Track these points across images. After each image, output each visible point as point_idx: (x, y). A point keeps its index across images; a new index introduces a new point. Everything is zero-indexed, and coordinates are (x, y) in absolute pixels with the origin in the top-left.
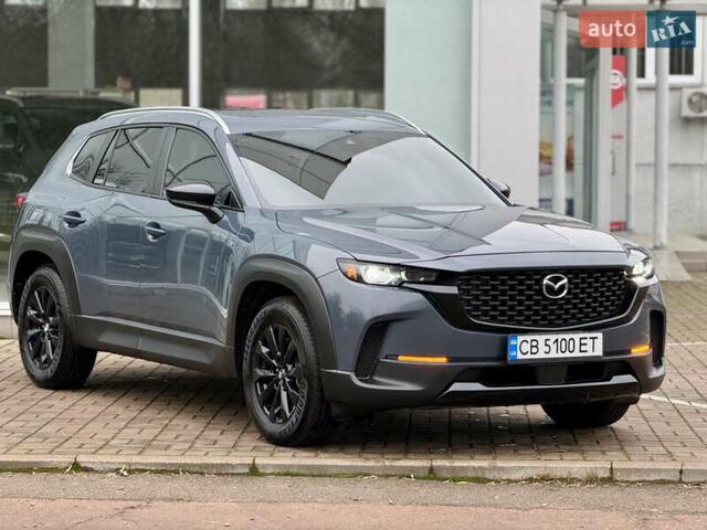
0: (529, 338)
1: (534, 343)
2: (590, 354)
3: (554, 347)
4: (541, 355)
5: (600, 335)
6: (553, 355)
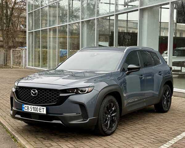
0: (27, 106)
1: (28, 107)
2: (42, 113)
3: (33, 109)
4: (29, 111)
5: (45, 108)
6: (32, 111)
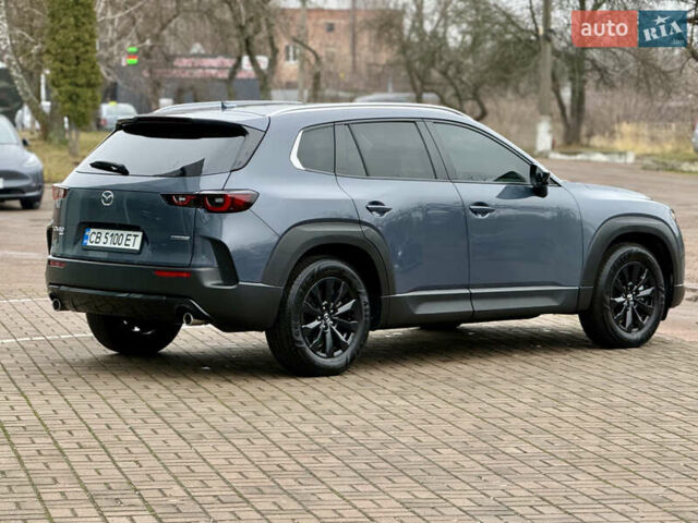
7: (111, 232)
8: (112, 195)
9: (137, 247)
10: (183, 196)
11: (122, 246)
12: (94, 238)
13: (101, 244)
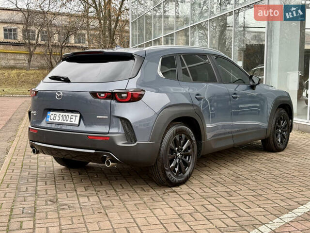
7: (62, 114)
8: (62, 94)
9: (77, 122)
10: (103, 93)
11: (68, 122)
12: (52, 117)
13: (56, 121)
